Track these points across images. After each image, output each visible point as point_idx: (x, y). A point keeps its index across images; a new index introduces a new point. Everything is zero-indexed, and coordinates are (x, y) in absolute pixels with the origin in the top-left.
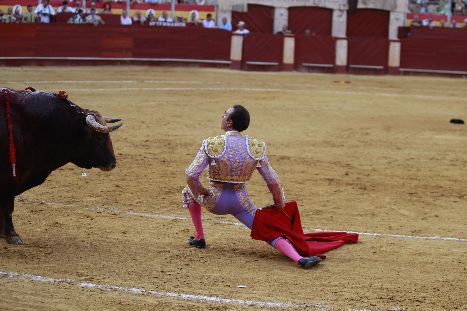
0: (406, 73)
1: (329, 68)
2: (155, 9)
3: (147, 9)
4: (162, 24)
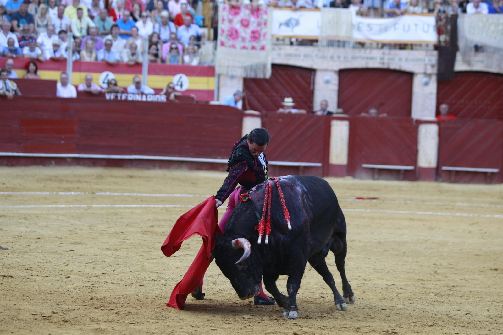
1: (406, 171)
2: (114, 72)
3: (101, 71)
4: (127, 97)
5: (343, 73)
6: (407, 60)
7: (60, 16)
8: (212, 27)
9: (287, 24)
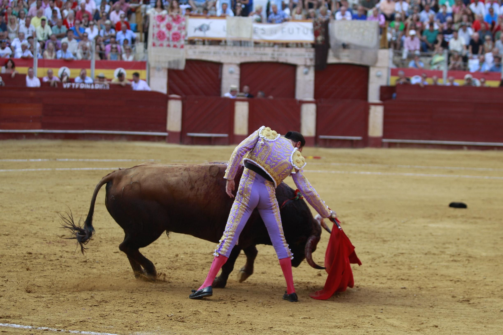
0: (391, 145)
2: (70, 67)
3: (59, 67)
4: (79, 86)
5: (243, 66)
6: (291, 55)
7: (27, 25)
8: (143, 32)
9: (201, 29)
